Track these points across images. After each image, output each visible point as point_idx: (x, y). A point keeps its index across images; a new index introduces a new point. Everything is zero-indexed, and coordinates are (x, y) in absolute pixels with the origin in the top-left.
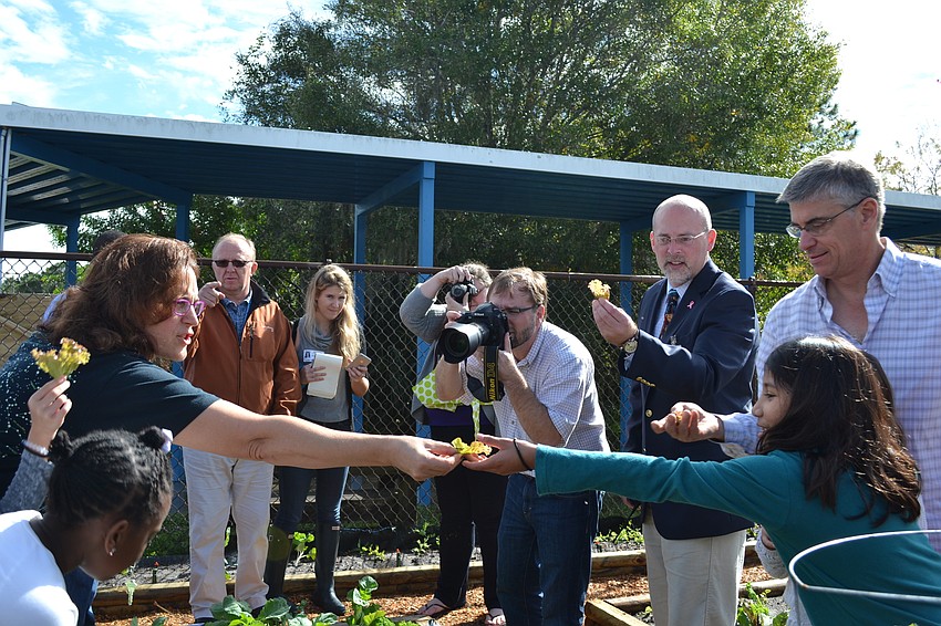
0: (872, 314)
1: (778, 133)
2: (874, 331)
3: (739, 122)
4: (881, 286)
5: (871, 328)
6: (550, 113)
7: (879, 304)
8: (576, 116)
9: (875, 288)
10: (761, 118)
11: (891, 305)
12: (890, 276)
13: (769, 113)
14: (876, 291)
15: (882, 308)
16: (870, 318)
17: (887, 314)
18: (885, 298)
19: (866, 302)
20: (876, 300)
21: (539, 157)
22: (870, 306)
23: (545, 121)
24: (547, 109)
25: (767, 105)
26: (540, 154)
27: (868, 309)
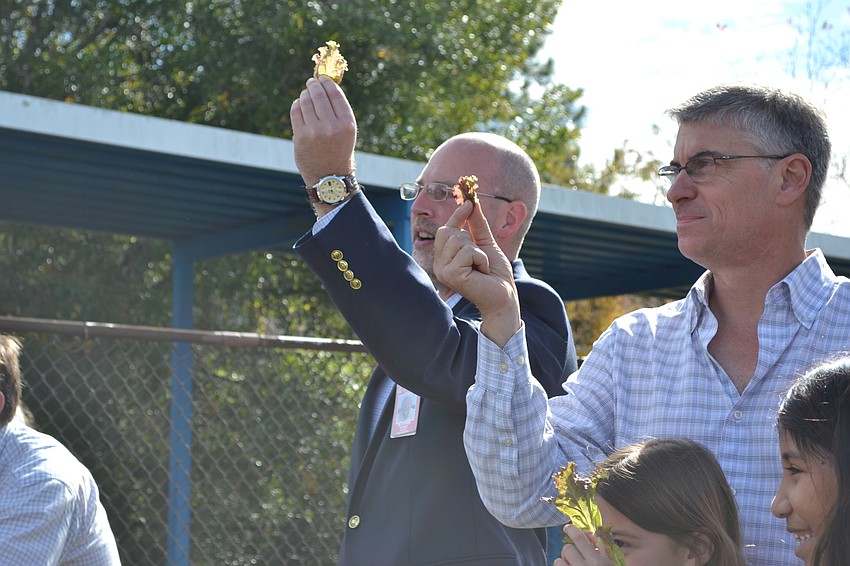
0: (767, 349)
1: (459, 95)
2: (764, 379)
3: (393, 71)
4: (790, 309)
5: (760, 371)
6: (41, 29)
7: (782, 337)
8: (91, 39)
9: (779, 309)
10: (429, 67)
11: (801, 341)
12: (808, 297)
13: (442, 58)
14: (780, 316)
15: (784, 344)
16: (762, 355)
17: (791, 355)
18: (793, 329)
19: (762, 329)
20: (778, 331)
21: (26, 104)
22: (767, 336)
23: (31, 44)
24: (36, 20)
25: (443, 42)
26: (28, 99)
27: (762, 341)
